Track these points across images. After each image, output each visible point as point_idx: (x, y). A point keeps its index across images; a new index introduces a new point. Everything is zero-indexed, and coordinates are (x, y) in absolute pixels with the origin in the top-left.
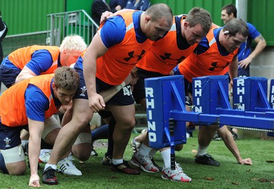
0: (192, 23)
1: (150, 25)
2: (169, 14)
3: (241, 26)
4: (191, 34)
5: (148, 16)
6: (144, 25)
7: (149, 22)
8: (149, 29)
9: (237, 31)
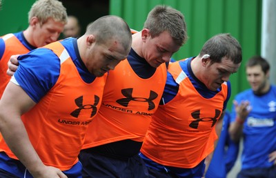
0: (155, 30)
1: (94, 49)
2: (124, 32)
3: (229, 46)
4: (153, 48)
5: (91, 36)
7: (93, 45)
8: (93, 56)
9: (223, 55)
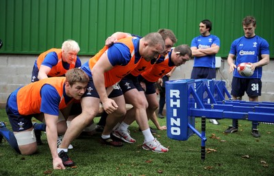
1: (148, 49)
5: (146, 42)
6: (143, 49)
